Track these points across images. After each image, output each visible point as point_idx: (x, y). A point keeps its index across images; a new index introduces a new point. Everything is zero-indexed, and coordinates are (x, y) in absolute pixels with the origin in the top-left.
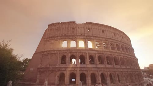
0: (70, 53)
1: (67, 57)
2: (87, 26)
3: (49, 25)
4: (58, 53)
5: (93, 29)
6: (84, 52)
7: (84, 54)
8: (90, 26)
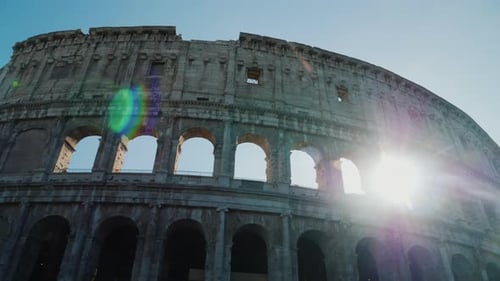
0: (104, 205)
1: (73, 230)
2: (246, 56)
3: (19, 47)
4: (17, 204)
5: (279, 77)
6: (196, 199)
7: (196, 215)
8: (263, 59)
